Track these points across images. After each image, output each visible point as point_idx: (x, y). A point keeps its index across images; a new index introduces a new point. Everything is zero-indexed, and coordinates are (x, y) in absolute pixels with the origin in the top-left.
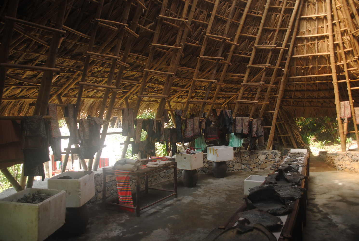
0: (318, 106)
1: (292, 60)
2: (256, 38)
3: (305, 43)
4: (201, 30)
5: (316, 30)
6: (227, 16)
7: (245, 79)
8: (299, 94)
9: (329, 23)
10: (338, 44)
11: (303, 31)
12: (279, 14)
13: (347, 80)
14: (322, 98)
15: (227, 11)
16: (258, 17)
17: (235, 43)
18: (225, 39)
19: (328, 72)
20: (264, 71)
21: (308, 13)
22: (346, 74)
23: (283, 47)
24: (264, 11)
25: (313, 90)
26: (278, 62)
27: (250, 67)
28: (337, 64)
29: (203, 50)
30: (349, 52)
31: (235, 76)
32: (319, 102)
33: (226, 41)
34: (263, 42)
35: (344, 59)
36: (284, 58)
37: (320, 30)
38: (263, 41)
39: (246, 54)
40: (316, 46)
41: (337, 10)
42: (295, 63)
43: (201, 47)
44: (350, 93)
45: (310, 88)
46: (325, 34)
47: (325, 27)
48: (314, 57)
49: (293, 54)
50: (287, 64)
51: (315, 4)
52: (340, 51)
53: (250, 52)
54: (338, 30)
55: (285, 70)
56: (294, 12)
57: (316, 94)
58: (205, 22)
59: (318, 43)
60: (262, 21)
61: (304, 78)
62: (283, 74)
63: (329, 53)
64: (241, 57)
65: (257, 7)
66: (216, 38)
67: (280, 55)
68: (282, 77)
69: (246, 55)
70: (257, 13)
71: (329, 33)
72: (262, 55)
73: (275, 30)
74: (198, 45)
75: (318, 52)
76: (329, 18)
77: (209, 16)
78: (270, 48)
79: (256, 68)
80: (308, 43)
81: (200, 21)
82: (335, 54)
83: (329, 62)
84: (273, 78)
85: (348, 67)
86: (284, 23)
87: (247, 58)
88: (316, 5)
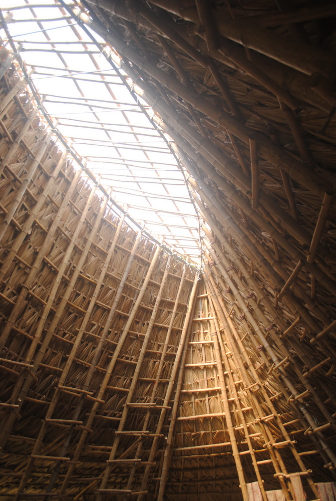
0: (218, 492)
1: (178, 423)
2: (128, 392)
3: (193, 399)
4: (52, 379)
5: (206, 382)
6: (90, 362)
7: (112, 454)
8: (189, 474)
9: (220, 374)
10: (233, 402)
11: (189, 383)
12: (159, 361)
13: (251, 451)
14: (221, 479)
15: (90, 354)
16: (131, 363)
17: (99, 399)
18: (85, 394)
19: (225, 440)
20: (140, 441)
21: (194, 362)
22: (248, 441)
23: (165, 405)
24: (139, 356)
25: (209, 468)
26: (159, 426)
27: (119, 434)
28: (236, 429)
29: (51, 410)
30: (248, 411)
31: (97, 449)
32: (218, 485)
33: (86, 396)
34: (138, 399)
35: (243, 421)
36: (166, 422)
37: (210, 383)
38: (138, 397)
39: (114, 415)
40: (207, 405)
41: (228, 358)
42: (182, 428)
43: (49, 405)
44: (257, 470)
45: (204, 464)
46: (216, 388)
47: (216, 379)
48: (205, 419)
49: (178, 415)
50: (171, 430)
51: (201, 350)
52: (237, 410)
53: (121, 413)
54: (232, 384)
55: (168, 439)
56: (177, 359)
57: (212, 473)
58: (57, 368)
59: (209, 400)
60: (137, 370)
61: (195, 449)
62: (167, 445)
63: (224, 414)
64: (108, 419)
65: (130, 350)
66: (72, 391)
67: (161, 416)
68: (165, 449)
69: (114, 417)
71: (221, 387)
72: (136, 416)
73: (153, 382)
74: (44, 402)
75: (211, 412)
76: (220, 367)
77: (65, 360)
78: (148, 406)
79: (128, 436)
80: (197, 400)
81: (51, 367)
82: (232, 414)
83: (226, 427)
84: (152, 452)
85: (250, 433)
86: (165, 373)
87: (116, 421)
88: (203, 351)
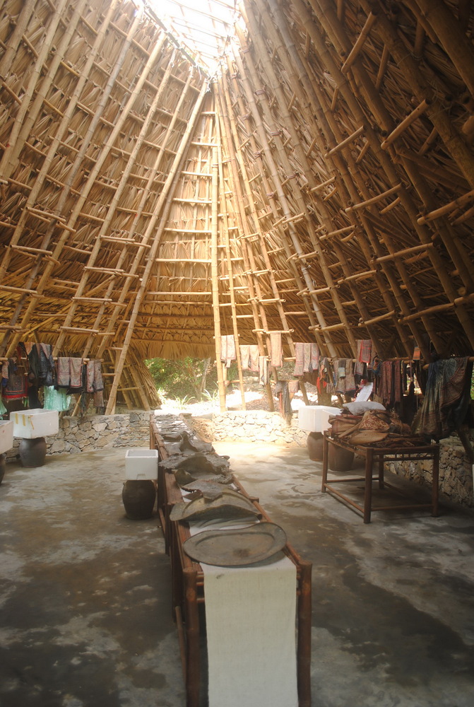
0: (185, 341)
1: (156, 264)
2: (103, 222)
3: (176, 240)
4: (18, 198)
5: (195, 222)
6: (63, 180)
7: (80, 290)
8: (158, 321)
9: (214, 216)
10: (222, 249)
11: (175, 221)
12: (142, 189)
13: (233, 304)
14: (191, 328)
15: (64, 171)
16: (109, 188)
17: (70, 227)
18: (56, 221)
19: (206, 289)
20: (112, 280)
21: (185, 196)
22: (231, 294)
23: (144, 243)
24: (120, 180)
25: (181, 316)
26: (135, 266)
27: (88, 270)
28: (221, 279)
29: (17, 235)
30: (237, 262)
31: (60, 284)
32: (187, 334)
33: (59, 222)
34: (113, 231)
35: (230, 272)
36: (143, 262)
37: (200, 224)
38: (113, 229)
39: (84, 248)
40: (192, 248)
41: (226, 198)
42: (159, 270)
43: (14, 230)
44: (235, 323)
45: (176, 311)
46: (205, 231)
47: (207, 221)
48: (188, 264)
49: (157, 256)
50: (147, 270)
51: (195, 183)
52: (226, 260)
53: (92, 246)
54: (225, 228)
55: (143, 280)
56: (165, 190)
57: (183, 322)
58: (25, 185)
59: (195, 243)
60: (117, 197)
61: (170, 295)
62: (140, 287)
63: (209, 261)
64: (76, 252)
65: (110, 171)
66: (39, 214)
67: (137, 255)
68: (138, 291)
69: (83, 249)
70: (109, 182)
71: (213, 231)
72: (109, 251)
73: (134, 215)
74: (9, 225)
75: (195, 257)
76: (214, 208)
77: (34, 175)
78: (125, 242)
79: (97, 273)
80: (181, 242)
81: (20, 183)
82: (219, 262)
83: (210, 275)
84: (124, 293)
85: (234, 286)
86: (149, 204)
87: (84, 254)
88: (197, 184)
